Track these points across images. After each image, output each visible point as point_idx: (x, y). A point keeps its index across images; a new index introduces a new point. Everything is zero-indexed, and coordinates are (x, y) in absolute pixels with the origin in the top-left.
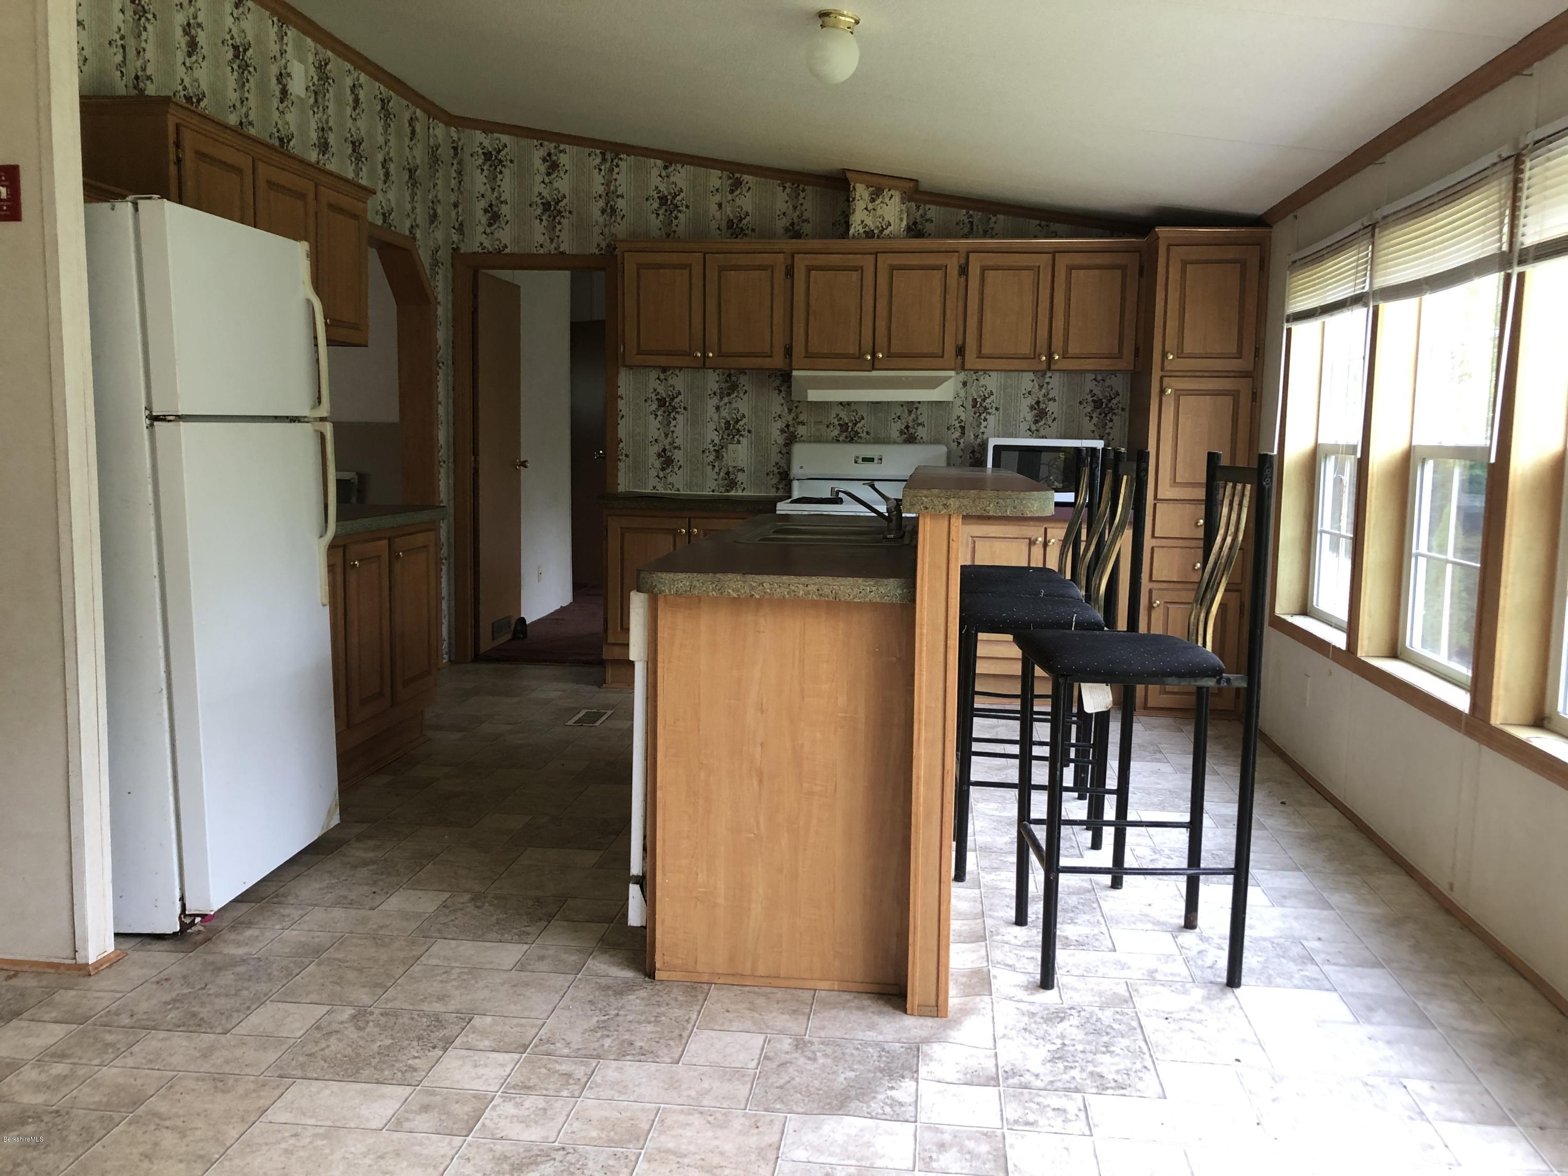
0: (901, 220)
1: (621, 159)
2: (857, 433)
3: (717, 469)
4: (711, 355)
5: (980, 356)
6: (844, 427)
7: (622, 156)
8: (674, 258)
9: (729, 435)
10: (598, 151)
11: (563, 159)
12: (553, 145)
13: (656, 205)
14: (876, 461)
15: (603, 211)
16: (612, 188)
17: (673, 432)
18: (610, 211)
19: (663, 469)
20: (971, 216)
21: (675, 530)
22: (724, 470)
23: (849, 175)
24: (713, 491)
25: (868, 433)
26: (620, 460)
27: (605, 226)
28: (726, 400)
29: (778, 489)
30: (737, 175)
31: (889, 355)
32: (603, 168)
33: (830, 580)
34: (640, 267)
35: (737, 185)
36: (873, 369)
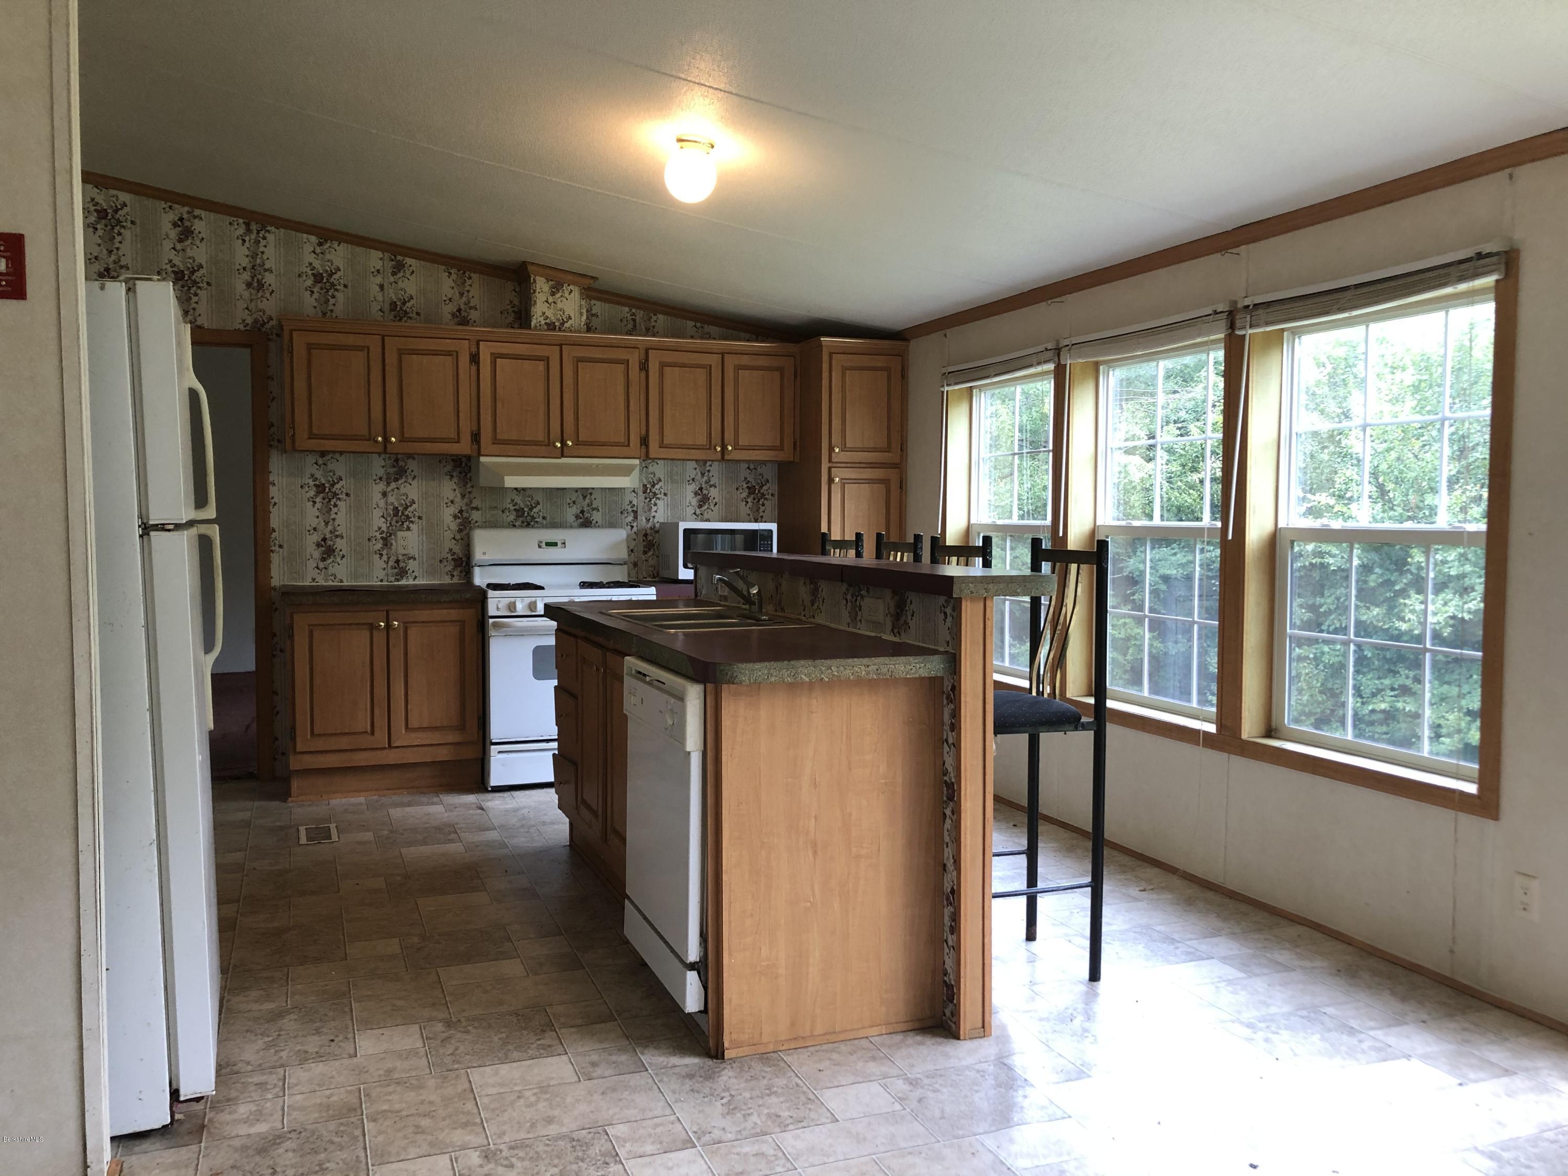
0: (581, 314)
1: (269, 231)
2: (533, 518)
3: (385, 558)
4: (393, 439)
5: (662, 446)
6: (520, 512)
7: (269, 228)
8: (350, 340)
9: (397, 522)
10: (241, 221)
11: (199, 226)
12: (186, 209)
13: (309, 282)
14: (559, 544)
15: (249, 285)
16: (258, 261)
17: (334, 519)
18: (256, 285)
19: (323, 559)
20: (633, 314)
21: (371, 624)
22: (393, 559)
23: (530, 268)
24: (381, 581)
25: (544, 518)
26: (272, 551)
27: (251, 300)
28: (393, 485)
29: (453, 576)
30: (399, 258)
31: (577, 443)
32: (247, 239)
34: (310, 347)
35: (399, 267)
36: (563, 456)
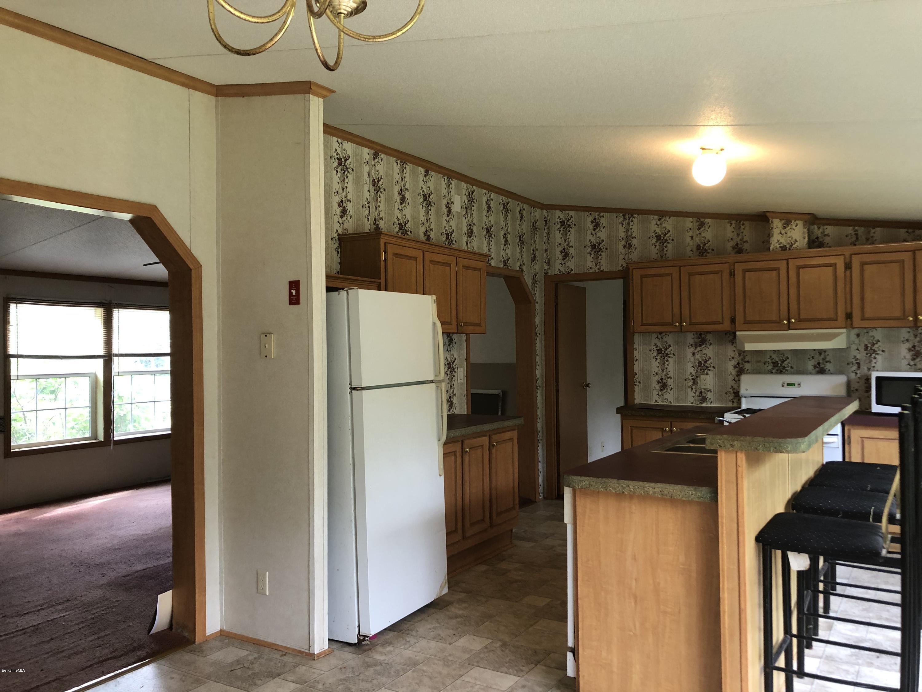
0: (804, 238)
1: (634, 217)
2: (784, 367)
3: (694, 390)
4: (685, 324)
5: (863, 319)
6: (775, 364)
7: (635, 216)
8: (663, 271)
9: (701, 370)
10: (621, 214)
11: (603, 221)
12: (597, 213)
13: (654, 241)
14: (796, 385)
15: (624, 247)
16: (629, 234)
17: (667, 368)
18: (628, 246)
19: (661, 390)
20: (856, 231)
21: (663, 429)
22: (699, 391)
23: (768, 214)
24: (692, 403)
25: (792, 367)
26: (635, 385)
27: (626, 254)
28: (699, 349)
29: (733, 402)
30: (702, 220)
31: (799, 320)
32: (624, 223)
33: (668, 486)
34: (642, 277)
35: (702, 225)
36: (789, 329)
